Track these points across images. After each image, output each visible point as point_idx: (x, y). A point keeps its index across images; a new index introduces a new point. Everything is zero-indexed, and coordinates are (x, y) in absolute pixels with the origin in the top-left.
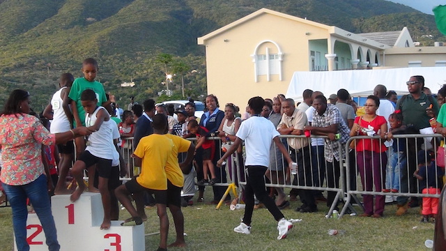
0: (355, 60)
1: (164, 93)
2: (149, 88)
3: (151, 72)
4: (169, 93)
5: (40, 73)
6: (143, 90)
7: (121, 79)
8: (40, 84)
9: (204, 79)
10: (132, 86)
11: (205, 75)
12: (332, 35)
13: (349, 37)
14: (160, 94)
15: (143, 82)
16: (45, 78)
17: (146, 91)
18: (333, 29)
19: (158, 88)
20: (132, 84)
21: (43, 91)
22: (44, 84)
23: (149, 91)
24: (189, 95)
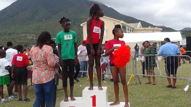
0: (127, 31)
5: (28, 35)
7: (52, 37)
12: (121, 24)
13: (126, 24)
16: (30, 36)
18: (122, 22)
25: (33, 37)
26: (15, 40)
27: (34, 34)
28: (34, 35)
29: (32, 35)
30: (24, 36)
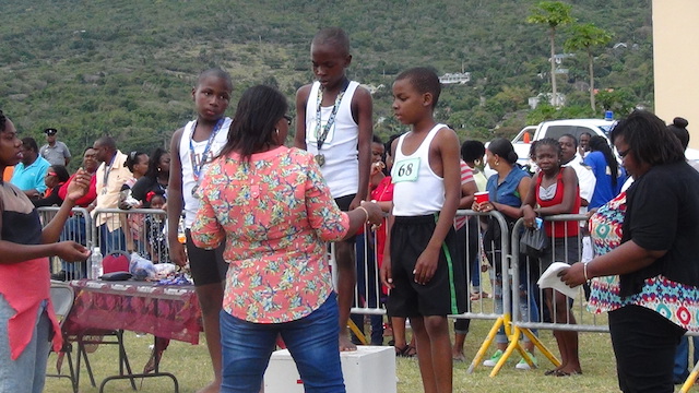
1: (544, 100)
2: (506, 88)
3: (512, 49)
4: (557, 100)
5: (234, 49)
6: (491, 94)
7: (435, 64)
8: (240, 78)
9: (644, 66)
10: (463, 82)
11: (649, 56)
14: (533, 102)
15: (492, 71)
16: (250, 62)
17: (500, 96)
19: (528, 88)
20: (464, 79)
22: (250, 77)
23: (507, 93)
24: (607, 106)
25: (276, 64)
26: (131, 91)
27: (281, 40)
28: (282, 53)
29: (267, 49)
30: (203, 59)
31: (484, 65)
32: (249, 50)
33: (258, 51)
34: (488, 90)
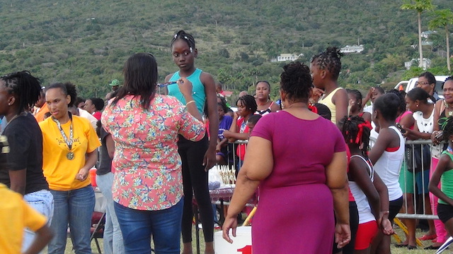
1: (417, 63)
2: (389, 55)
3: (393, 28)
4: (424, 64)
5: (198, 30)
6: (378, 59)
7: (339, 39)
8: (202, 50)
10: (359, 51)
14: (408, 65)
15: (379, 44)
17: (384, 61)
19: (404, 55)
20: (360, 49)
21: (208, 60)
22: (210, 49)
23: (389, 59)
25: (227, 40)
27: (231, 24)
28: (232, 33)
31: (373, 39)
32: (209, 31)
33: (215, 31)
34: (376, 57)
